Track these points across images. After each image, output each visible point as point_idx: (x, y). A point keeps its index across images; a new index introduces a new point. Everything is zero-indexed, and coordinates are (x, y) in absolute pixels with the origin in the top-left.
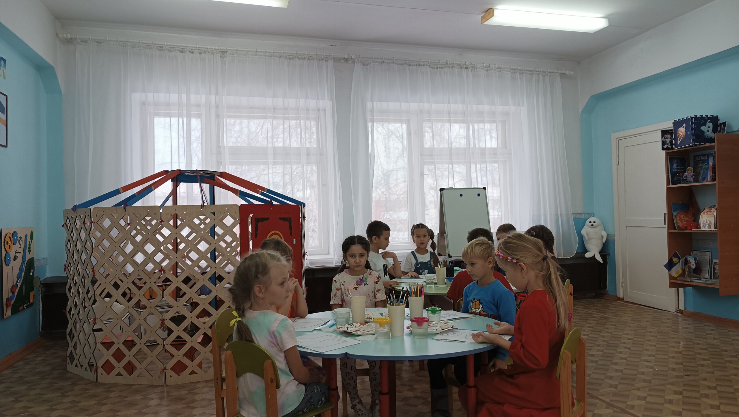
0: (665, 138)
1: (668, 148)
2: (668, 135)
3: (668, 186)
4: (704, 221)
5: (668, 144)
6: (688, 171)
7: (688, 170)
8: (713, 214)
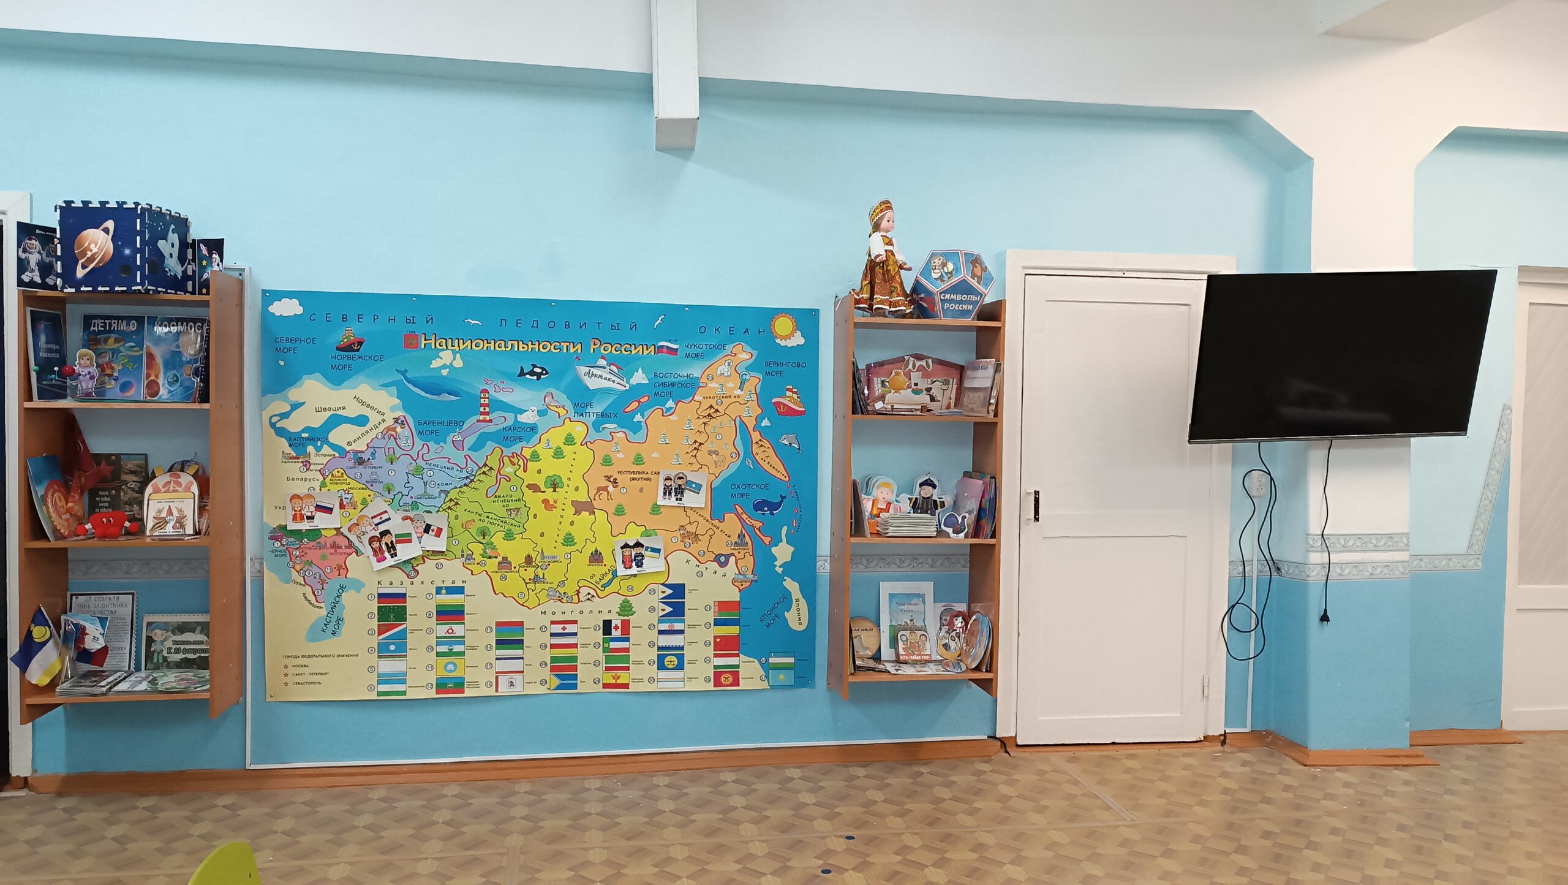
0: (25, 251)
1: (32, 284)
2: (33, 242)
3: (28, 405)
4: (160, 511)
5: (32, 271)
6: (82, 361)
7: (81, 357)
8: (188, 489)
